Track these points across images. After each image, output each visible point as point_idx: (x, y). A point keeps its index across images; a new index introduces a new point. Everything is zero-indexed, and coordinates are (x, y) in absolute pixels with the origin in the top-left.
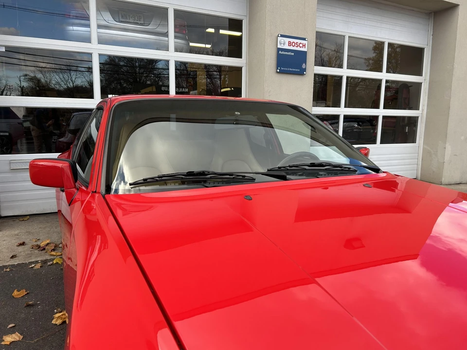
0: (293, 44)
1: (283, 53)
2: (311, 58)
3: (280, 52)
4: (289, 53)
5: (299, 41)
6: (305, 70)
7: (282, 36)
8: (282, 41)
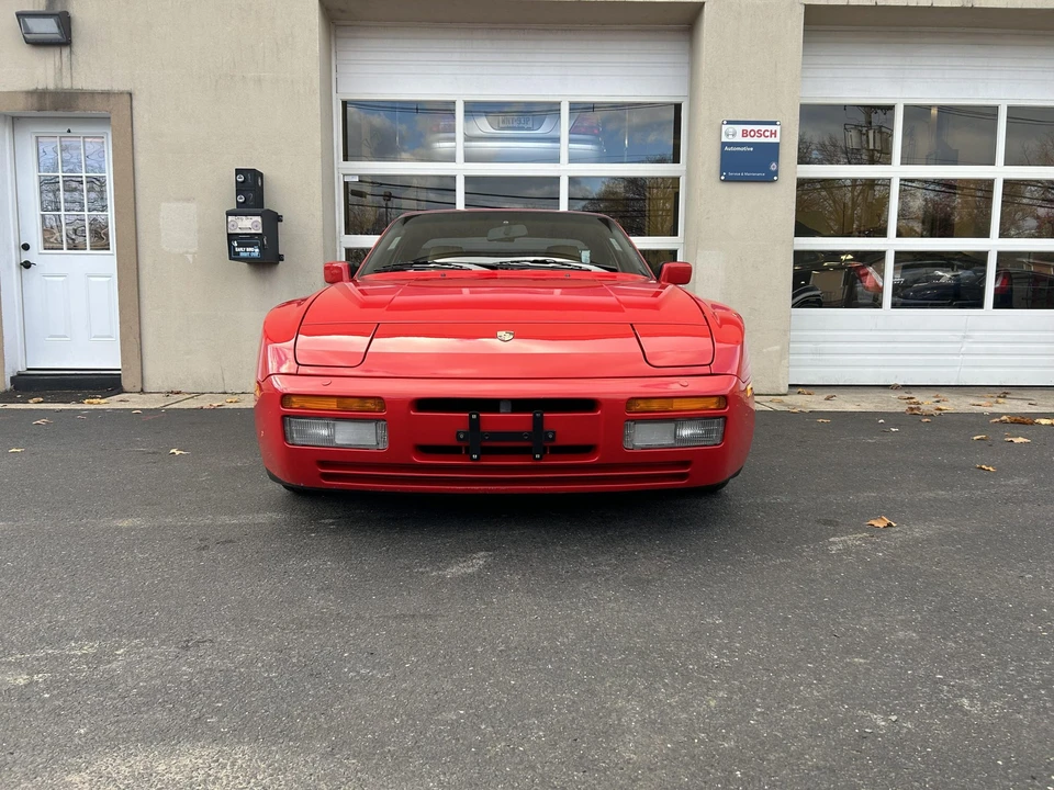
0: (752, 133)
1: (732, 149)
2: (789, 152)
3: (726, 148)
4: (744, 149)
5: (763, 128)
6: (776, 173)
7: (729, 123)
8: (731, 130)
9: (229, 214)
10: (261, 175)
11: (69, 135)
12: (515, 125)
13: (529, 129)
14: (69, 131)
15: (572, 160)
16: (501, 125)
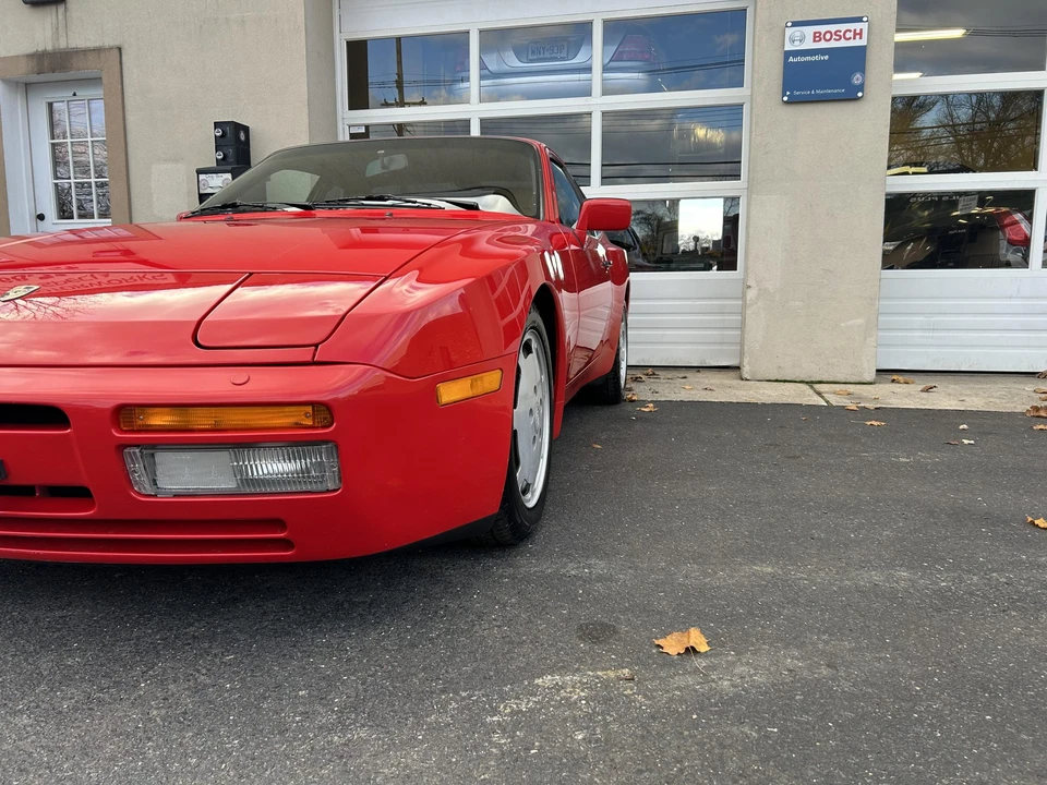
0: (828, 36)
1: (799, 59)
2: (883, 58)
3: (791, 59)
4: (816, 58)
5: (843, 27)
6: (861, 87)
7: (795, 24)
8: (798, 34)
9: (199, 172)
10: (246, 129)
11: (75, 98)
12: (549, 55)
13: (563, 59)
14: (75, 95)
15: (605, 92)
16: (530, 57)
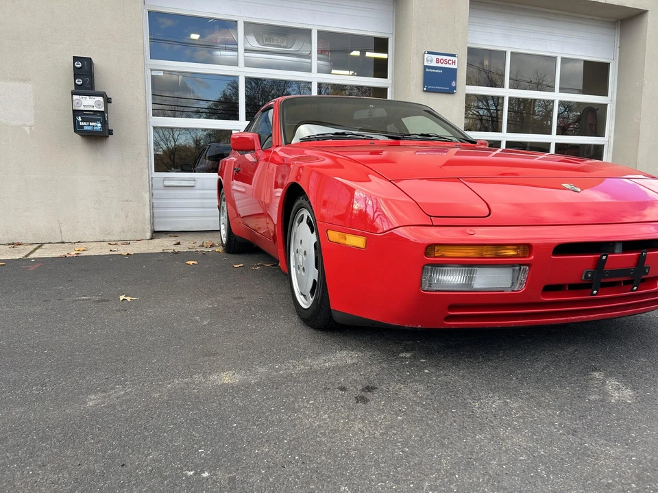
0: (442, 61)
1: (430, 70)
2: (462, 76)
3: (427, 70)
4: (437, 71)
5: (448, 58)
6: (455, 88)
7: (429, 53)
8: (430, 58)
12: (275, 43)
